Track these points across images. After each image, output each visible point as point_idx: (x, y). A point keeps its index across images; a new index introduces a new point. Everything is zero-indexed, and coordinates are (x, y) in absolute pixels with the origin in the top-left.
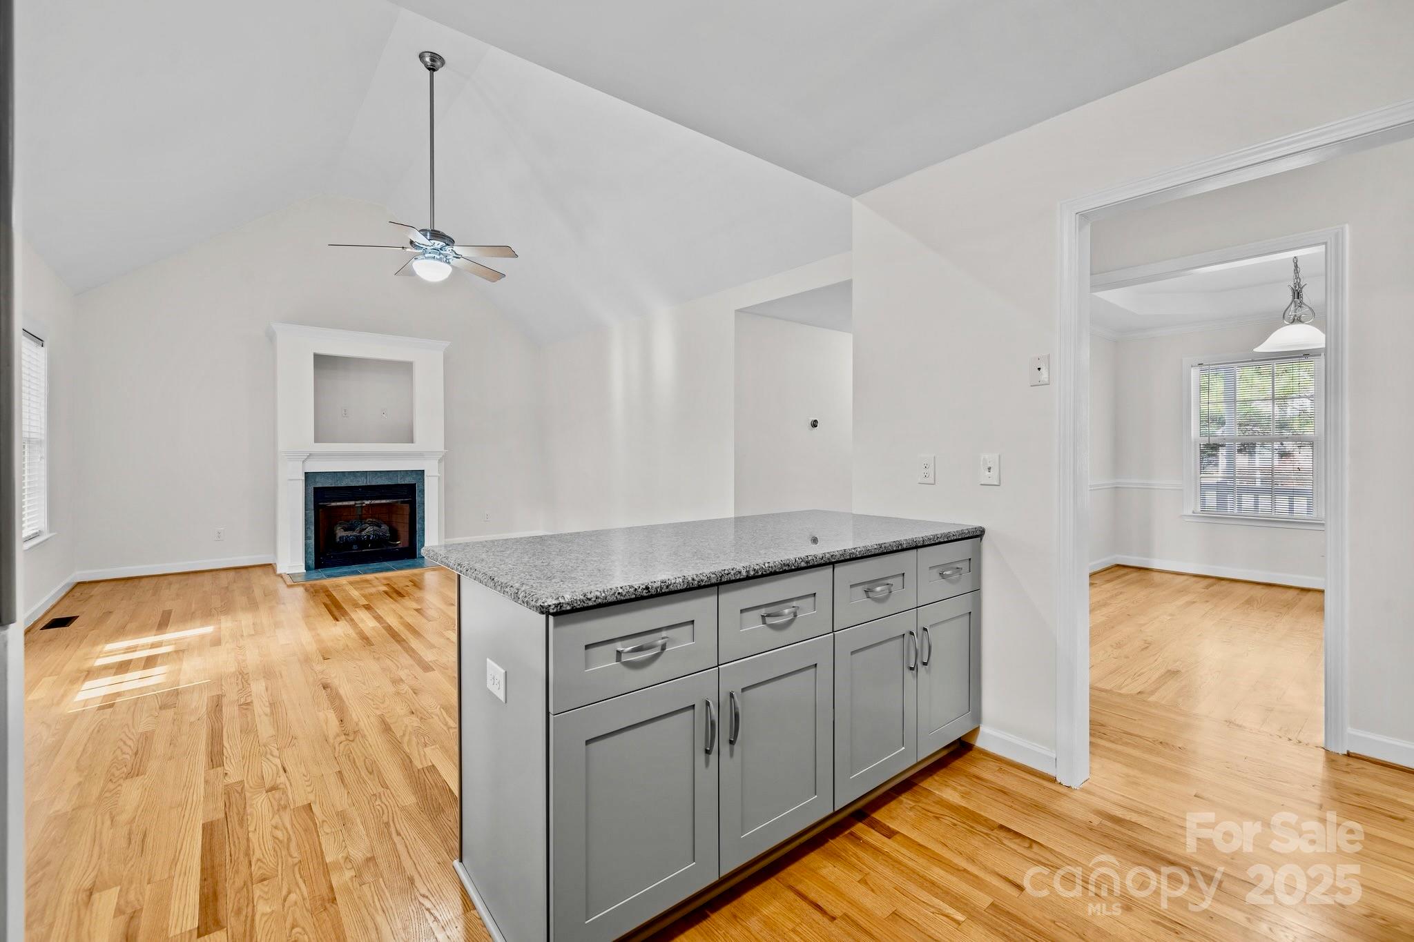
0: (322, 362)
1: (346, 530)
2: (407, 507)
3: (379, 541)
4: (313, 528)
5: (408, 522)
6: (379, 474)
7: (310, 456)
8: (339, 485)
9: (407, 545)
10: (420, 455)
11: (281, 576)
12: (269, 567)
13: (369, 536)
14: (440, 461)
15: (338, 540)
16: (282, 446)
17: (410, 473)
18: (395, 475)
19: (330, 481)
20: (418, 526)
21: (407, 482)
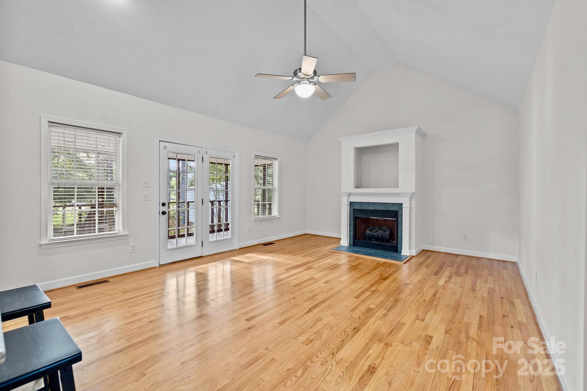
1: (370, 230)
6: (380, 204)
7: (351, 194)
8: (362, 209)
14: (411, 199)
16: (343, 189)
17: (395, 205)
18: (387, 205)
19: (359, 206)
20: (399, 235)
21: (393, 209)
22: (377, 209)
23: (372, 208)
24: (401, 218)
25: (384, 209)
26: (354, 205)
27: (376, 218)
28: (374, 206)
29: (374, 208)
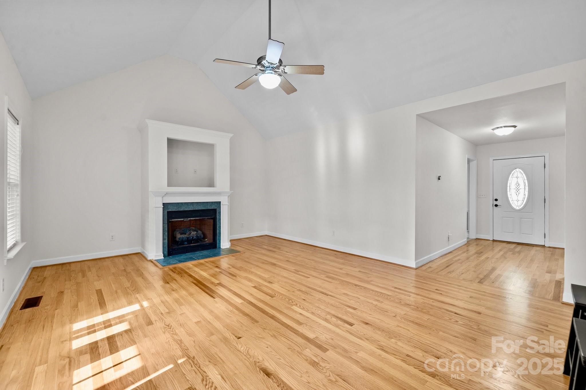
0: (171, 142)
1: (181, 234)
2: (212, 221)
3: (198, 240)
4: (166, 234)
5: (212, 229)
6: (199, 204)
7: (167, 194)
8: (180, 210)
9: (211, 241)
10: (219, 194)
11: (151, 261)
12: (140, 255)
13: (193, 237)
14: (228, 197)
15: (178, 240)
16: (151, 188)
17: (214, 203)
18: (207, 204)
19: (175, 208)
20: (218, 231)
21: (212, 208)
22: (197, 209)
23: (191, 208)
24: (219, 215)
25: (204, 209)
26: (169, 207)
27: (194, 218)
28: (193, 206)
29: (193, 209)
